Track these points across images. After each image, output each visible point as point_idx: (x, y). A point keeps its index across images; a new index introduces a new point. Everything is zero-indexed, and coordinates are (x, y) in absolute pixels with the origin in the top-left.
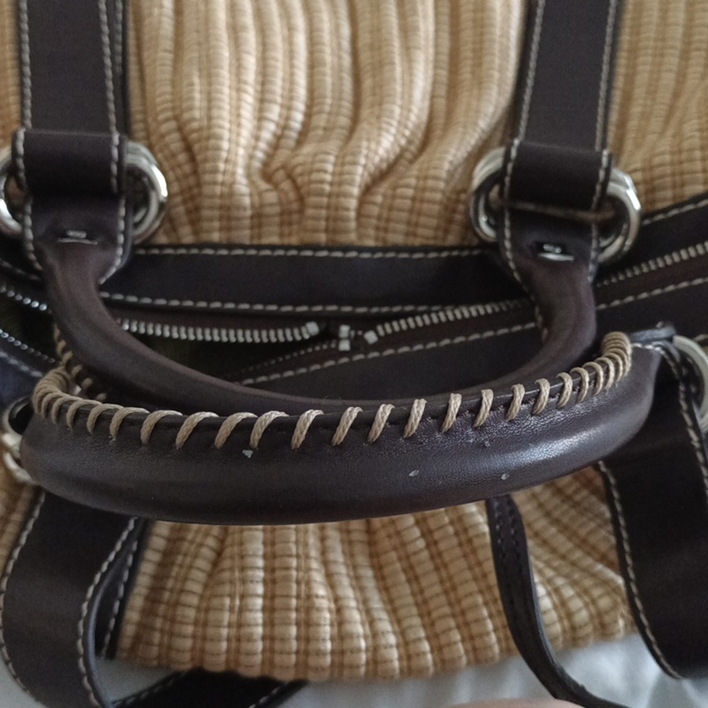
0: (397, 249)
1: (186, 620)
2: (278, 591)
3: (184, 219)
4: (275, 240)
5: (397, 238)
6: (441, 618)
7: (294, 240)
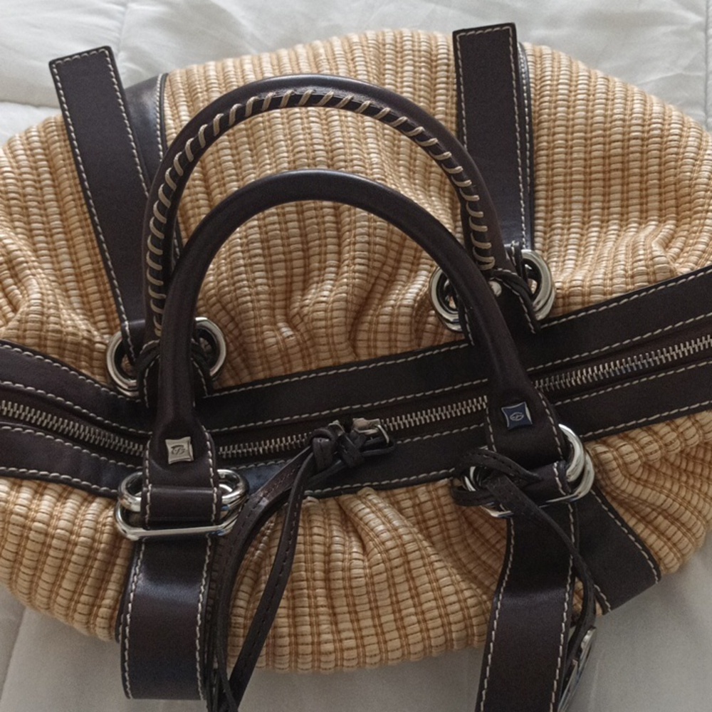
0: (384, 358)
1: (237, 625)
2: (298, 604)
3: (242, 366)
4: (300, 369)
5: (381, 352)
6: (408, 616)
7: (314, 366)
